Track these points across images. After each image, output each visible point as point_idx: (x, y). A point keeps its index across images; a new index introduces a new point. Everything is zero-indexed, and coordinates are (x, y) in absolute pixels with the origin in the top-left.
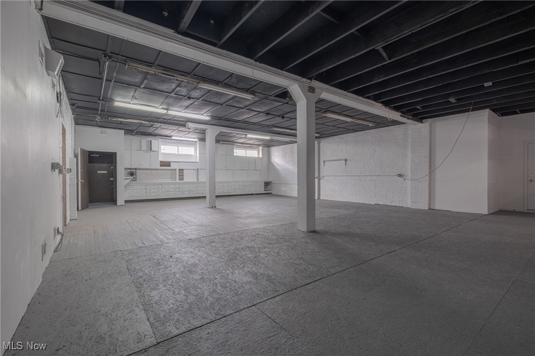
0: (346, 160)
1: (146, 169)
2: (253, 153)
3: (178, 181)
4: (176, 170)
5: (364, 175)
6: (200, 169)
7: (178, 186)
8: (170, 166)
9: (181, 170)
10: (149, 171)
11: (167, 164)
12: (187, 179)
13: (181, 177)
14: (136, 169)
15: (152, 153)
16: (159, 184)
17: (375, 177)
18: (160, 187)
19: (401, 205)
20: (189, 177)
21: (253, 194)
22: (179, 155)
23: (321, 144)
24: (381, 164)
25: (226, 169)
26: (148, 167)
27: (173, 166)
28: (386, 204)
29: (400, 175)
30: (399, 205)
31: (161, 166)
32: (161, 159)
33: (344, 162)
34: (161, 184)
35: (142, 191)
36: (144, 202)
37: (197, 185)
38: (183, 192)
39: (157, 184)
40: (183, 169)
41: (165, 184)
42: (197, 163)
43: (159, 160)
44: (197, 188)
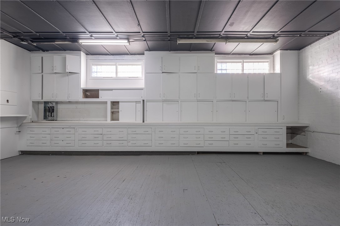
1: (70, 102)
3: (109, 121)
4: (106, 103)
6: (148, 101)
7: (100, 131)
8: (98, 97)
9: (115, 104)
10: (74, 106)
11: (94, 94)
12: (124, 118)
13: (115, 115)
14: (57, 103)
15: (70, 77)
20: (127, 115)
21: (257, 153)
22: (117, 79)
25: (198, 100)
27: (102, 97)
31: (86, 97)
35: (46, 137)
36: (49, 155)
37: (134, 130)
38: (109, 142)
39: (68, 127)
40: (118, 102)
41: (79, 127)
42: (142, 89)
43: (81, 87)
44: (135, 136)
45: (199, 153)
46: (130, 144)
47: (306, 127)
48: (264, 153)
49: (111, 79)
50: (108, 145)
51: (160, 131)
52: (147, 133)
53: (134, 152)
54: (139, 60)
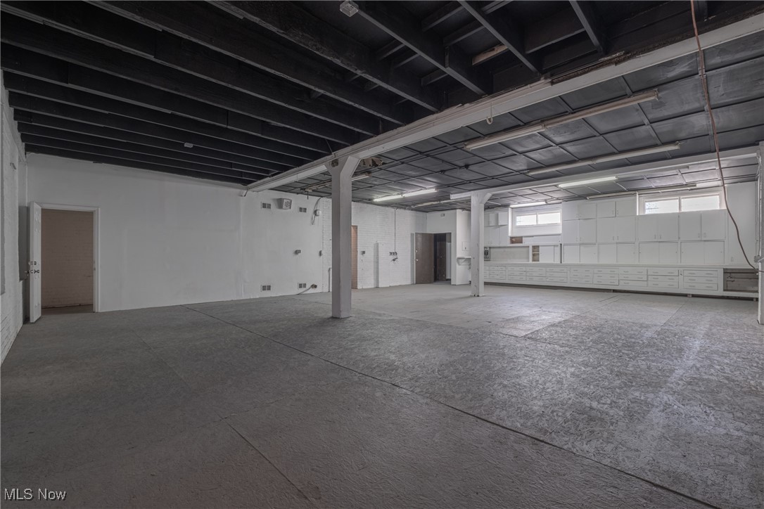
1: (499, 247)
3: (531, 261)
4: (528, 247)
6: (567, 245)
8: (522, 242)
9: (536, 248)
10: (502, 250)
11: (519, 240)
13: (536, 257)
14: (490, 248)
16: (502, 265)
18: (504, 268)
20: (546, 258)
22: (538, 226)
25: (617, 243)
26: (498, 245)
27: (526, 242)
31: (512, 242)
32: (511, 232)
34: (505, 266)
37: (552, 269)
40: (539, 246)
41: (509, 266)
42: (559, 234)
43: (509, 236)
44: (552, 273)
45: (615, 291)
48: (694, 296)
49: (532, 226)
50: (530, 280)
51: (575, 271)
54: (557, 209)
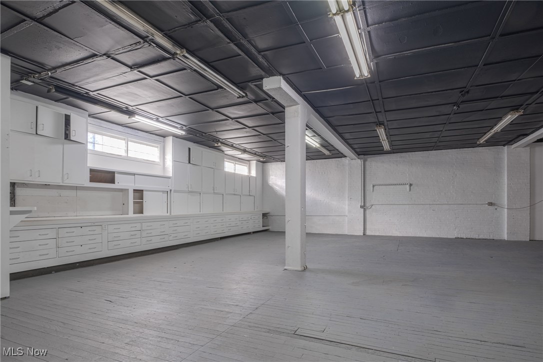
0: (411, 185)
2: (242, 170)
3: (131, 214)
4: (126, 190)
5: (438, 203)
6: (175, 191)
7: (138, 226)
8: (113, 182)
9: (139, 193)
11: (108, 177)
12: (148, 211)
13: (139, 207)
14: (27, 184)
15: (69, 146)
17: (455, 206)
19: (491, 238)
20: (154, 207)
21: (249, 233)
22: (127, 159)
23: (367, 163)
24: (464, 191)
25: (214, 193)
26: (58, 181)
27: (120, 182)
28: (472, 237)
29: (491, 204)
30: (488, 238)
32: (93, 163)
33: (408, 187)
35: (47, 244)
36: (51, 273)
37: (175, 222)
38: (149, 239)
39: (90, 224)
40: (142, 190)
41: (109, 223)
42: (169, 178)
43: (88, 165)
44: (175, 228)
46: (171, 238)
47: (268, 213)
48: (254, 232)
49: (119, 157)
50: (148, 243)
51: (197, 222)
52: (186, 224)
53: (174, 246)
54: (155, 141)
